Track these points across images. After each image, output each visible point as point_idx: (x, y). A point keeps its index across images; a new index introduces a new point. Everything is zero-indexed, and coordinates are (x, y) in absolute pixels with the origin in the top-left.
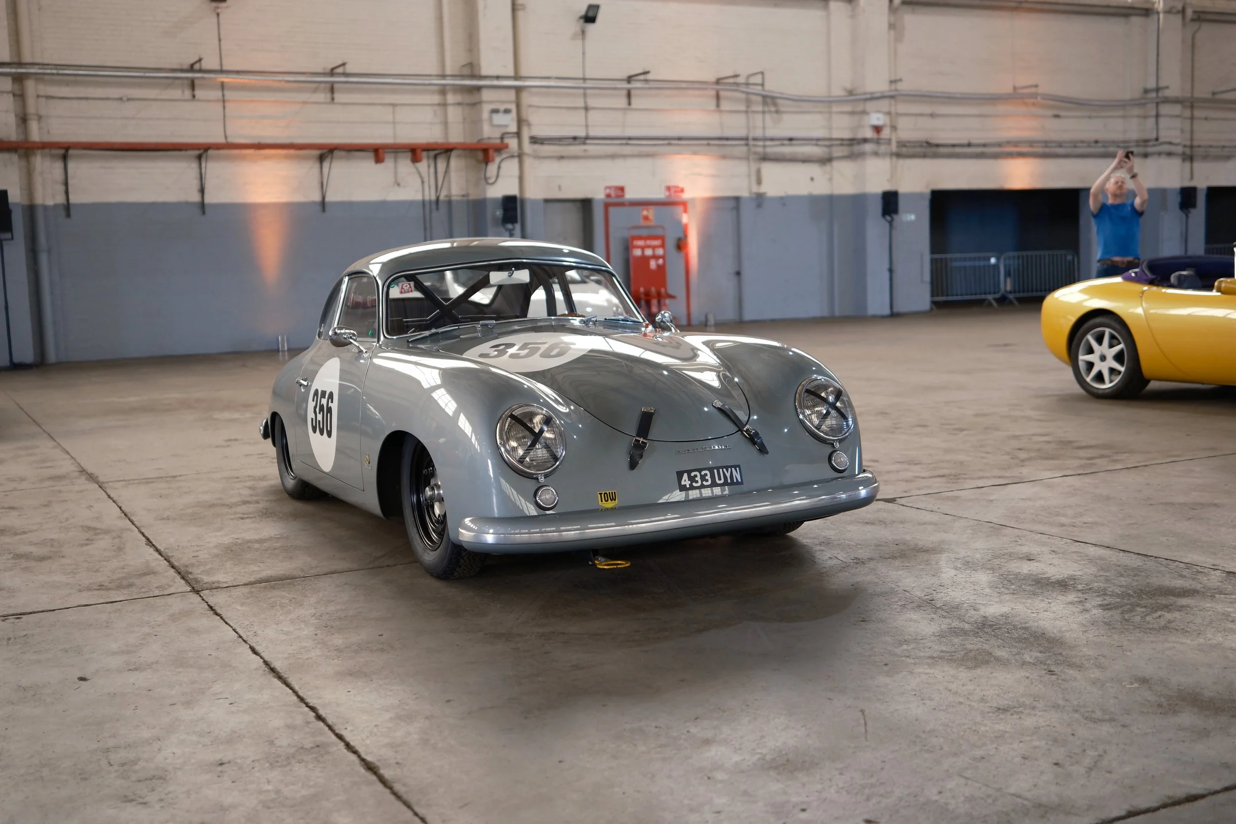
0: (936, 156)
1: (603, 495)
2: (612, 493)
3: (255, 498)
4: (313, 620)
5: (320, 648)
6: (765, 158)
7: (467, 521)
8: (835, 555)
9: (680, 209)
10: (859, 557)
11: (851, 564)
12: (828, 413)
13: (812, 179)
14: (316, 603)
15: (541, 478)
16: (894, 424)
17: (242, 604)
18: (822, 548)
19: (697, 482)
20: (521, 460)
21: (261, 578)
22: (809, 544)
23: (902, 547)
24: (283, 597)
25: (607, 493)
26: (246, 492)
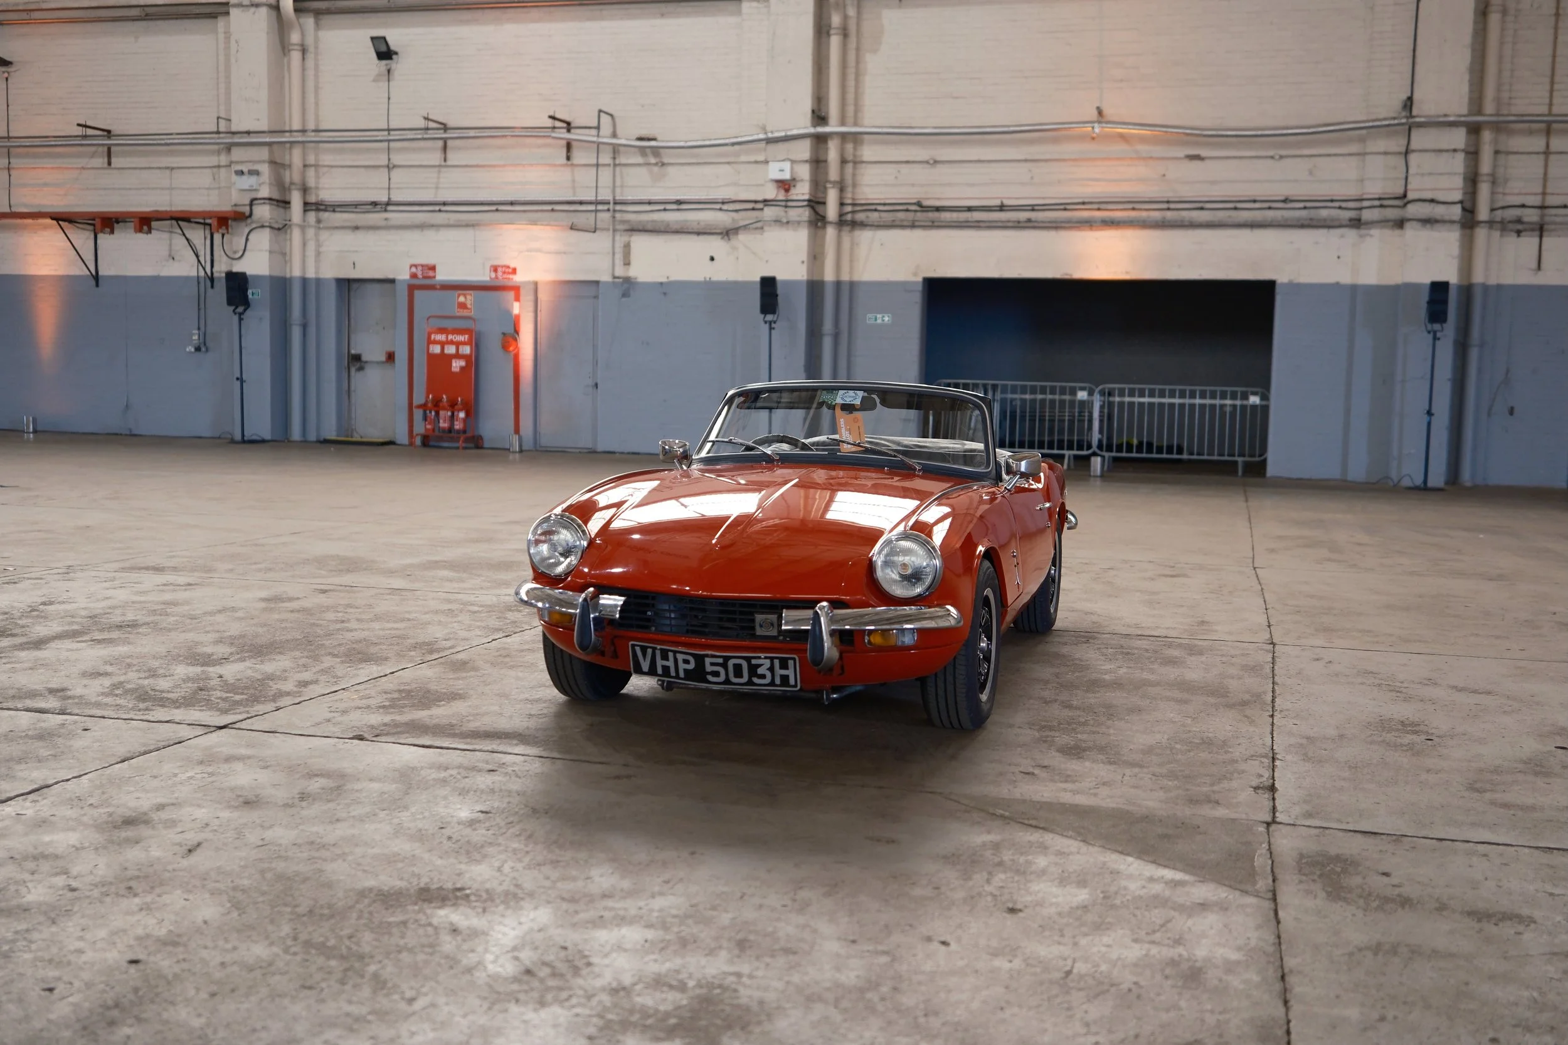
6: (635, 229)
9: (511, 295)
13: (712, 259)
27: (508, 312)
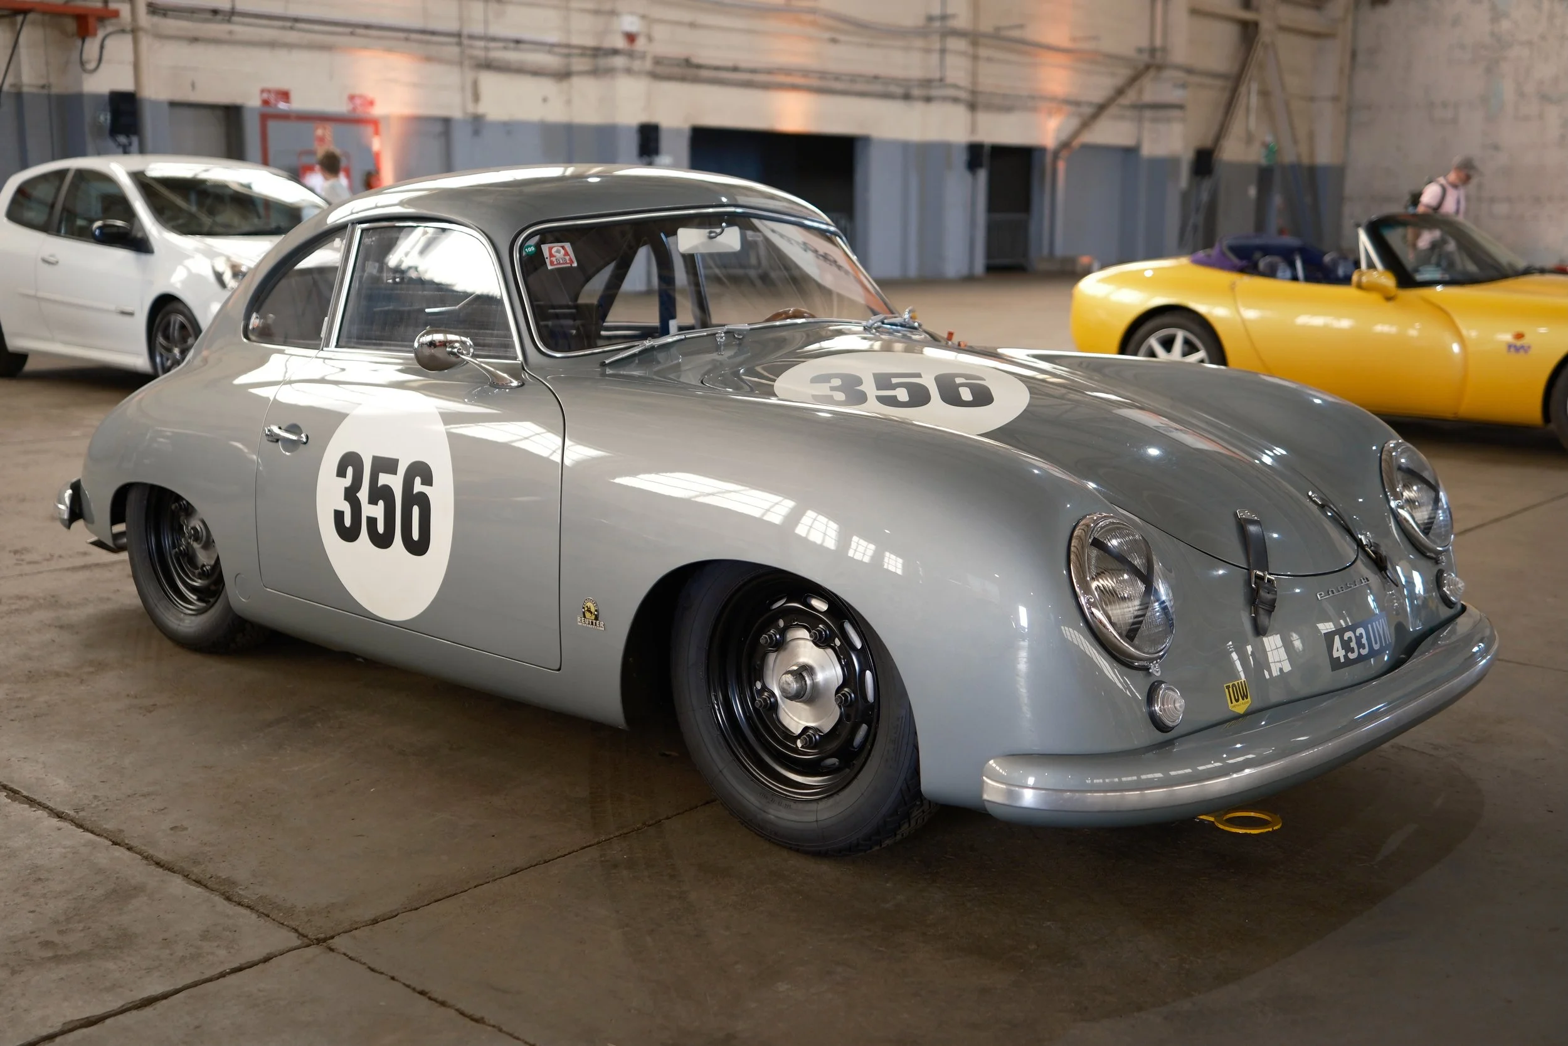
0: (697, 80)
6: (484, 65)
9: (370, 129)
13: (545, 99)
27: (368, 149)
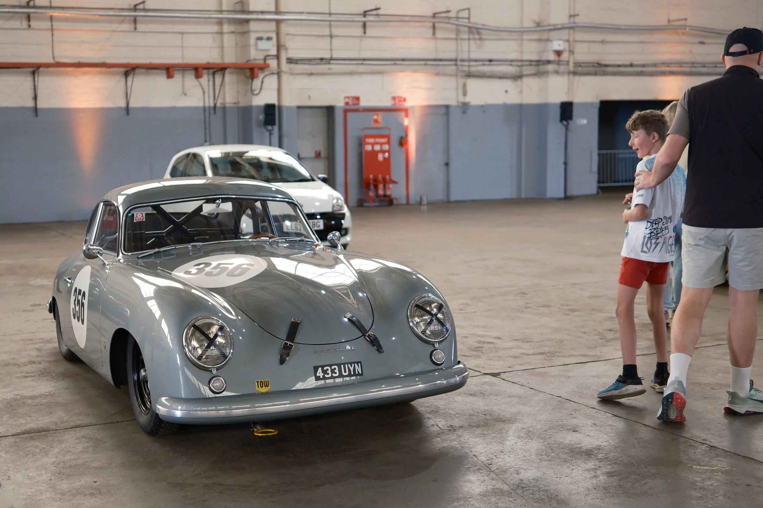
0: (605, 74)
1: (259, 383)
2: (266, 381)
3: (39, 359)
4: (52, 468)
5: (50, 492)
6: (469, 75)
7: (163, 399)
8: (437, 423)
9: (403, 114)
10: (454, 425)
11: (445, 431)
12: (432, 321)
13: (506, 92)
14: (58, 453)
15: (214, 371)
16: (527, 303)
17: (6, 452)
18: (431, 416)
19: (328, 374)
20: (200, 358)
21: (25, 430)
22: (423, 412)
23: (488, 417)
24: (36, 447)
25: (262, 382)
26: (34, 353)
27: (402, 124)
